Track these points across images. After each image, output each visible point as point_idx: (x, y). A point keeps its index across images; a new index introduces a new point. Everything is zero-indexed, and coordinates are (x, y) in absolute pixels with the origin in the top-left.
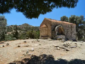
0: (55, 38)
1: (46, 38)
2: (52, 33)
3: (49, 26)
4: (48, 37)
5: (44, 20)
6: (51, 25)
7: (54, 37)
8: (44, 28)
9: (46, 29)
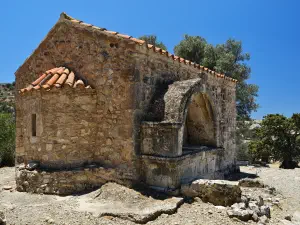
0: (167, 181)
1: (81, 178)
2: (139, 137)
3: (107, 77)
4: (103, 173)
5: (52, 34)
6: (131, 73)
7: (162, 170)
8: (63, 98)
9: (78, 100)
